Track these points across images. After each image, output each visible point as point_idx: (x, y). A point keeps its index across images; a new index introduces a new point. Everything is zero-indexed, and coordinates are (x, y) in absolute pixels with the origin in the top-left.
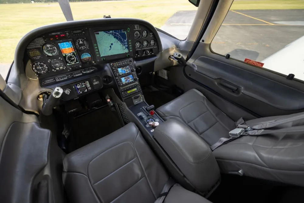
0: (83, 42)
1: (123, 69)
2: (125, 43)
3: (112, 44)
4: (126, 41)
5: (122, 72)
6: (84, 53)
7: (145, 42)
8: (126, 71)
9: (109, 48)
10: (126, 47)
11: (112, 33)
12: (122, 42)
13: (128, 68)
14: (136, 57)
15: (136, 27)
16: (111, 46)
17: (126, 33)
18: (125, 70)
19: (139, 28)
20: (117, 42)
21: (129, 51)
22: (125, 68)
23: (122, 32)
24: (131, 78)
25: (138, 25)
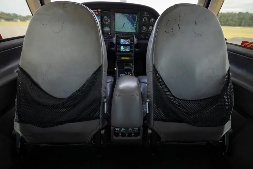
0: (108, 19)
1: (125, 41)
2: (134, 25)
3: (125, 24)
4: (135, 23)
5: (123, 42)
6: (106, 27)
7: (151, 27)
8: (127, 43)
9: (122, 26)
10: (134, 28)
11: (127, 16)
12: (132, 23)
13: (129, 41)
14: (140, 37)
15: (145, 13)
16: (123, 25)
17: (136, 17)
18: (126, 41)
19: (148, 15)
20: (129, 23)
21: (136, 31)
22: (126, 40)
23: (134, 16)
24: (128, 49)
25: (147, 12)
